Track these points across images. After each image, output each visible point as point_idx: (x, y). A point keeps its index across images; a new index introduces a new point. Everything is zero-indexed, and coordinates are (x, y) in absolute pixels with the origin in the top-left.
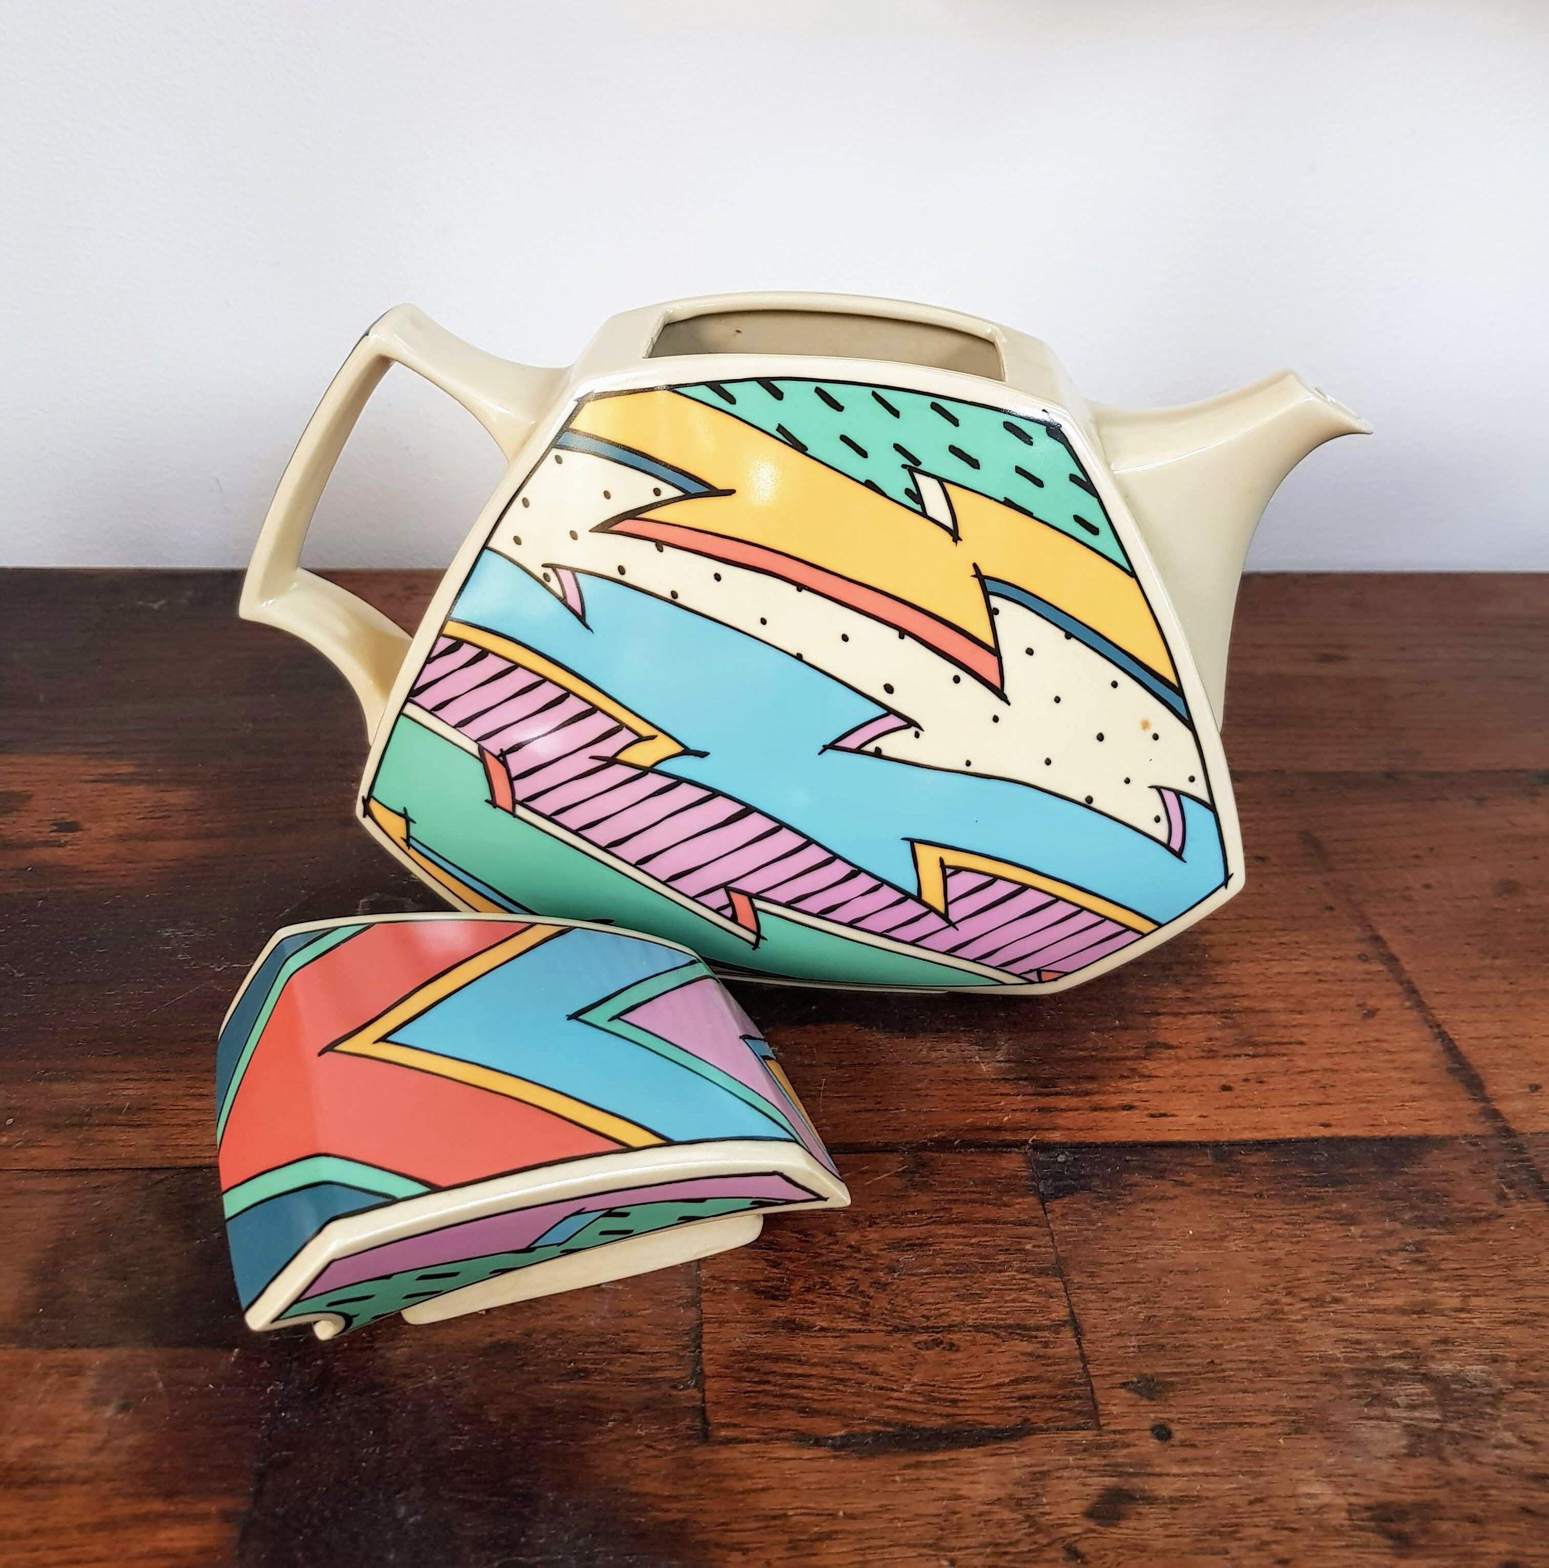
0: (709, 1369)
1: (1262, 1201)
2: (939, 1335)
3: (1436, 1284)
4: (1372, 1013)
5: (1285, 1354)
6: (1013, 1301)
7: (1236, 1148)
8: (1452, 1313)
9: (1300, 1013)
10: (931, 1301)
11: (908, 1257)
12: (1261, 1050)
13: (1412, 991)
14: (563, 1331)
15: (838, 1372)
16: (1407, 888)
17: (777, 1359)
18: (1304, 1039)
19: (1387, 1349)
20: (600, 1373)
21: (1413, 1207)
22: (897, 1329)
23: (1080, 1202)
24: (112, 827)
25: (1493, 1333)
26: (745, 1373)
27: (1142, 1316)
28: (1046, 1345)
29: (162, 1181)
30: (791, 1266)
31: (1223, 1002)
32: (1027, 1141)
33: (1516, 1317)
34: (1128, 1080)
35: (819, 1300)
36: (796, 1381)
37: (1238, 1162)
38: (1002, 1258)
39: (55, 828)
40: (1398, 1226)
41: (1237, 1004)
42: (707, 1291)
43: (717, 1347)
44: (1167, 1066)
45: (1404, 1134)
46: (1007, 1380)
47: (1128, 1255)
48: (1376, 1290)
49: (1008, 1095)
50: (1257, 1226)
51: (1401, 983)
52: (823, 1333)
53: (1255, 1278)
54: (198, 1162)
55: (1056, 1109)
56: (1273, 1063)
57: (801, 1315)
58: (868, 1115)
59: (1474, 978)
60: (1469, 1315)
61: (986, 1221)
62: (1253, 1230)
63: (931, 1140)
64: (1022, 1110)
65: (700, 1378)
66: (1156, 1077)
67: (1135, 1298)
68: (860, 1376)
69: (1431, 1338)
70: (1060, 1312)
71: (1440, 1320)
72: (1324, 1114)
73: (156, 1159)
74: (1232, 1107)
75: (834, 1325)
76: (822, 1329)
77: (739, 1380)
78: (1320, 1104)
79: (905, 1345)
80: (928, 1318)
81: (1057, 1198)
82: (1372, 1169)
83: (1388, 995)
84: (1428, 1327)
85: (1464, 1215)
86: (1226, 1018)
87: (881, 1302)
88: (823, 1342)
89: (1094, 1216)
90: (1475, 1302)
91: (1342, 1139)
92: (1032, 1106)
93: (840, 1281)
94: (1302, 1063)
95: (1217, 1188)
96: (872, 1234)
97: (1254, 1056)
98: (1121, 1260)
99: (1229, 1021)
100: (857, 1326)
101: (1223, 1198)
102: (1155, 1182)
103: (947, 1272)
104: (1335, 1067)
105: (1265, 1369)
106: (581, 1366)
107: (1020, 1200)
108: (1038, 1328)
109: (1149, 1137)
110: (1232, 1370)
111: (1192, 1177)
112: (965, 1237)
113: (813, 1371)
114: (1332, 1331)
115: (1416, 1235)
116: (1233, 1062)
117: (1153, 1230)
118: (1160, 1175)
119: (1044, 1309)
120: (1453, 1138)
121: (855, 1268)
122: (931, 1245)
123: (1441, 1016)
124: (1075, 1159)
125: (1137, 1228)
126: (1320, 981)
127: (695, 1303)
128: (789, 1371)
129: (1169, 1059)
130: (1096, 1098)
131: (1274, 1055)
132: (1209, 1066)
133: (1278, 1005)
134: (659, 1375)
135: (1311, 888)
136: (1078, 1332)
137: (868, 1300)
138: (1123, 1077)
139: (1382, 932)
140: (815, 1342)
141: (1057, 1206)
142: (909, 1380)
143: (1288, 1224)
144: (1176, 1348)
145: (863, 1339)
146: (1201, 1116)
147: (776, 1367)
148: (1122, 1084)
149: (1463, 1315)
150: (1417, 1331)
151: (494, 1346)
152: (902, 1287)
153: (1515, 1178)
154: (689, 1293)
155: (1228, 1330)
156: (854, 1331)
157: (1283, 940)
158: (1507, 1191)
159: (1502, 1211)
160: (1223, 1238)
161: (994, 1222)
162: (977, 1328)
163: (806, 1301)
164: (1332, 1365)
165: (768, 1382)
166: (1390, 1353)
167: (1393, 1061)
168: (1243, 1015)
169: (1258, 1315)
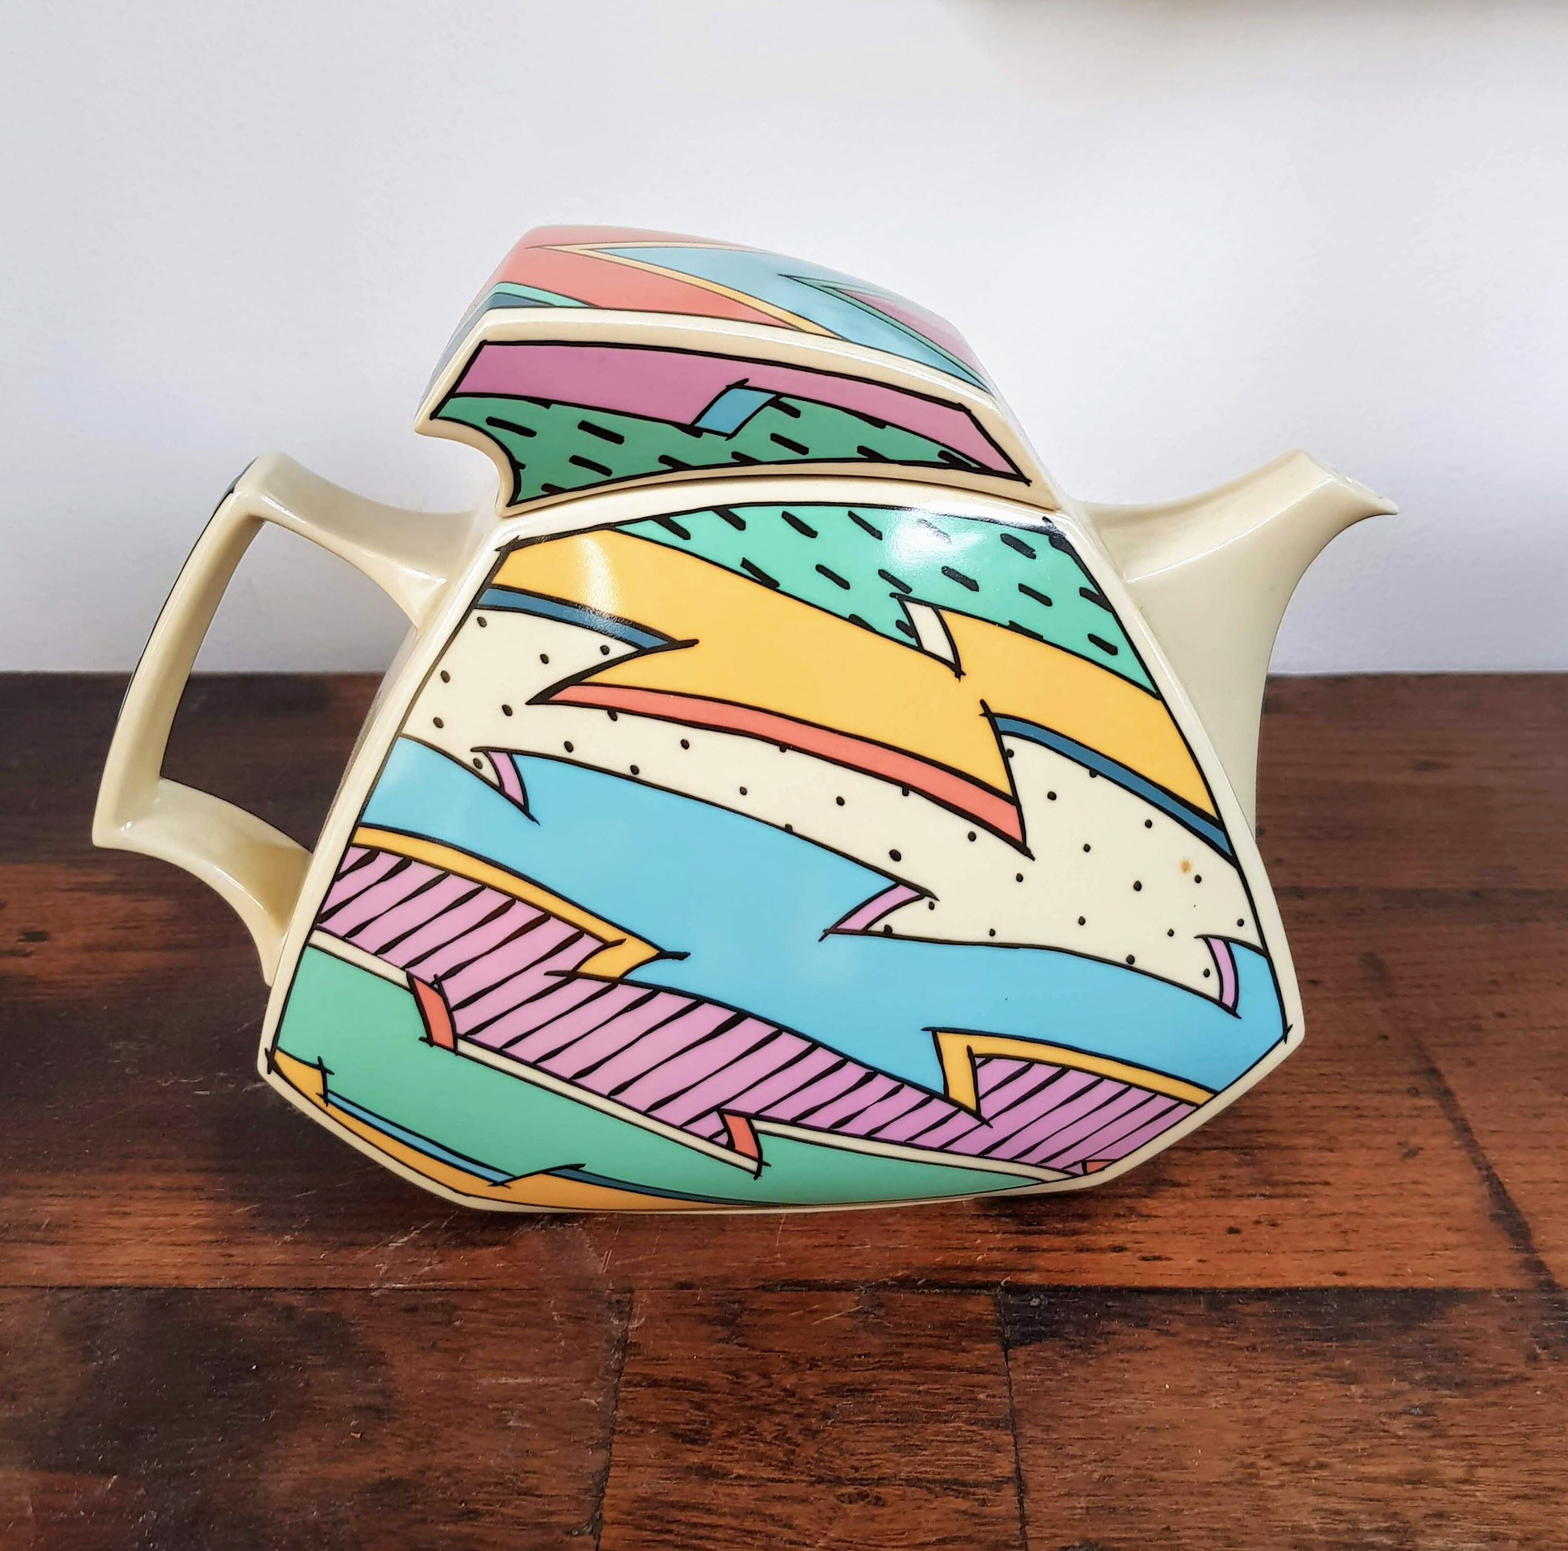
0: (608, 1515)
1: (1254, 1354)
2: (866, 1488)
3: (1440, 1452)
4: (1413, 1153)
5: (1252, 1522)
6: (954, 1454)
7: (1234, 1297)
8: (1454, 1485)
9: (1331, 1150)
10: (864, 1451)
11: (846, 1403)
12: (1280, 1190)
13: (1464, 1129)
14: (458, 1469)
15: (748, 1524)
16: (1477, 1017)
17: (685, 1507)
18: (1331, 1180)
19: (1371, 1522)
20: (492, 1515)
21: (1427, 1366)
22: (821, 1480)
23: (1048, 1349)
24: (80, 937)
25: (1496, 1508)
26: (646, 1521)
27: (1096, 1476)
28: (983, 1502)
29: (69, 1300)
30: (716, 1409)
31: (1245, 1137)
32: (999, 1283)
33: (1528, 1491)
34: (1123, 1220)
35: (741, 1446)
36: (702, 1532)
37: (1234, 1311)
38: (950, 1407)
39: (22, 937)
40: (1406, 1386)
41: (1261, 1140)
42: (621, 1432)
43: (621, 1492)
44: (1170, 1205)
45: (1430, 1286)
46: (934, 1539)
47: (1093, 1408)
48: (1369, 1456)
49: (987, 1232)
50: (1244, 1382)
51: (1453, 1120)
52: (740, 1482)
53: (1232, 1439)
54: (108, 1282)
55: (1037, 1249)
56: (1291, 1204)
57: (717, 1460)
58: (827, 1250)
59: (1538, 1116)
60: (1472, 1487)
61: (939, 1368)
62: (1239, 1386)
63: (893, 1279)
64: (999, 1249)
65: (597, 1524)
66: (1156, 1217)
67: (1092, 1455)
68: (771, 1528)
69: (1424, 1511)
70: (1004, 1466)
71: (1438, 1492)
72: (1340, 1261)
73: (67, 1277)
74: (1237, 1251)
75: (752, 1473)
76: (739, 1477)
77: (639, 1528)
78: (1338, 1251)
79: (825, 1497)
80: (857, 1469)
81: (1022, 1344)
82: (1386, 1324)
83: (1435, 1134)
84: (1423, 1499)
85: (1484, 1376)
86: (1246, 1154)
87: (810, 1450)
88: (738, 1491)
89: (1061, 1365)
90: (1481, 1472)
91: (1357, 1290)
92: (1011, 1245)
93: (768, 1427)
94: (1325, 1205)
95: (1206, 1339)
96: (811, 1377)
97: (1270, 1197)
98: (1083, 1413)
99: (1248, 1158)
100: (777, 1475)
101: (1210, 1351)
102: (1136, 1330)
103: (887, 1421)
104: (1361, 1211)
105: (1228, 1538)
106: (471, 1506)
107: (980, 1346)
108: (977, 1485)
109: (1137, 1282)
110: (1189, 1537)
111: (1180, 1326)
112: (914, 1383)
113: (721, 1522)
114: (1312, 1499)
115: (1426, 1396)
116: (1246, 1202)
117: (1125, 1382)
118: (1143, 1323)
119: (988, 1464)
120: (1485, 1292)
121: (785, 1412)
122: (872, 1391)
123: (1492, 1156)
124: (1050, 1303)
125: (1107, 1379)
126: (1360, 1116)
127: (606, 1444)
128: (695, 1520)
129: (1173, 1198)
130: (1085, 1238)
131: (1294, 1196)
132: (1218, 1206)
133: (1309, 1142)
134: (554, 1519)
135: (1366, 1015)
136: (1022, 1490)
137: (793, 1448)
138: (1118, 1216)
139: (1441, 1065)
140: (729, 1490)
141: (1021, 1354)
142: (825, 1534)
143: (1279, 1380)
144: (1129, 1511)
145: (780, 1489)
146: (1200, 1261)
147: (682, 1516)
148: (1117, 1224)
149: (1466, 1487)
150: (1409, 1503)
151: (382, 1482)
152: (834, 1436)
153: (1551, 1337)
154: (599, 1433)
155: (1192, 1494)
156: (773, 1480)
157: (1324, 1071)
158: (1539, 1351)
159: (1529, 1372)
160: (1202, 1394)
161: (948, 1368)
162: (910, 1482)
163: (726, 1447)
164: (1305, 1536)
165: (670, 1532)
166: (1374, 1526)
167: (1429, 1206)
168: (1265, 1152)
169: (1230, 1479)
